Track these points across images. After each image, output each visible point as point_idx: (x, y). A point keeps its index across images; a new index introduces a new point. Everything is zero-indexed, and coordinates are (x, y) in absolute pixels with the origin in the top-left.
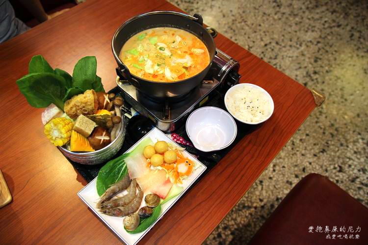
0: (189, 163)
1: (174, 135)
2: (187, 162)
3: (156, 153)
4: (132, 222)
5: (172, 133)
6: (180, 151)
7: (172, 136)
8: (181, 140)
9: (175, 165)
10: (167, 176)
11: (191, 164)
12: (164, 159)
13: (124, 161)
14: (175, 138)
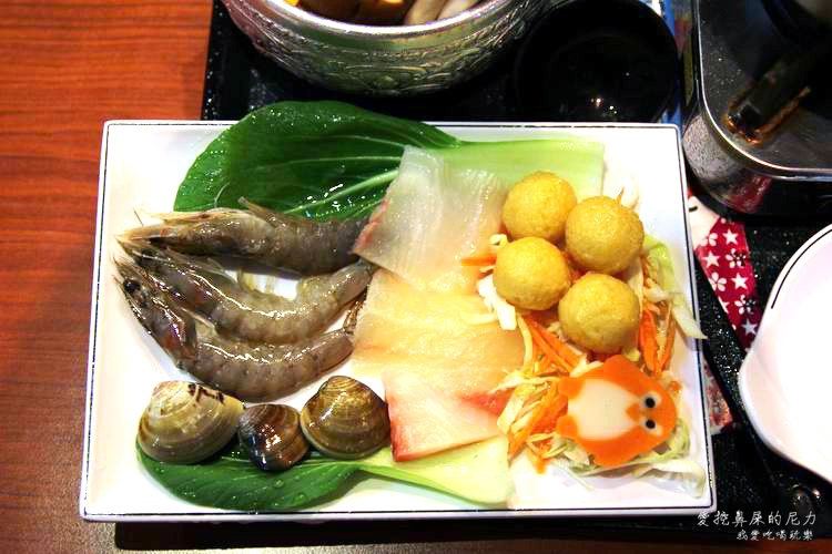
0: (654, 414)
1: (731, 237)
2: (650, 403)
3: (559, 240)
4: (178, 424)
5: (730, 216)
6: (674, 326)
7: (719, 229)
8: (740, 282)
9: (583, 366)
10: (514, 379)
11: (658, 431)
12: (561, 294)
13: (400, 152)
14: (721, 248)
